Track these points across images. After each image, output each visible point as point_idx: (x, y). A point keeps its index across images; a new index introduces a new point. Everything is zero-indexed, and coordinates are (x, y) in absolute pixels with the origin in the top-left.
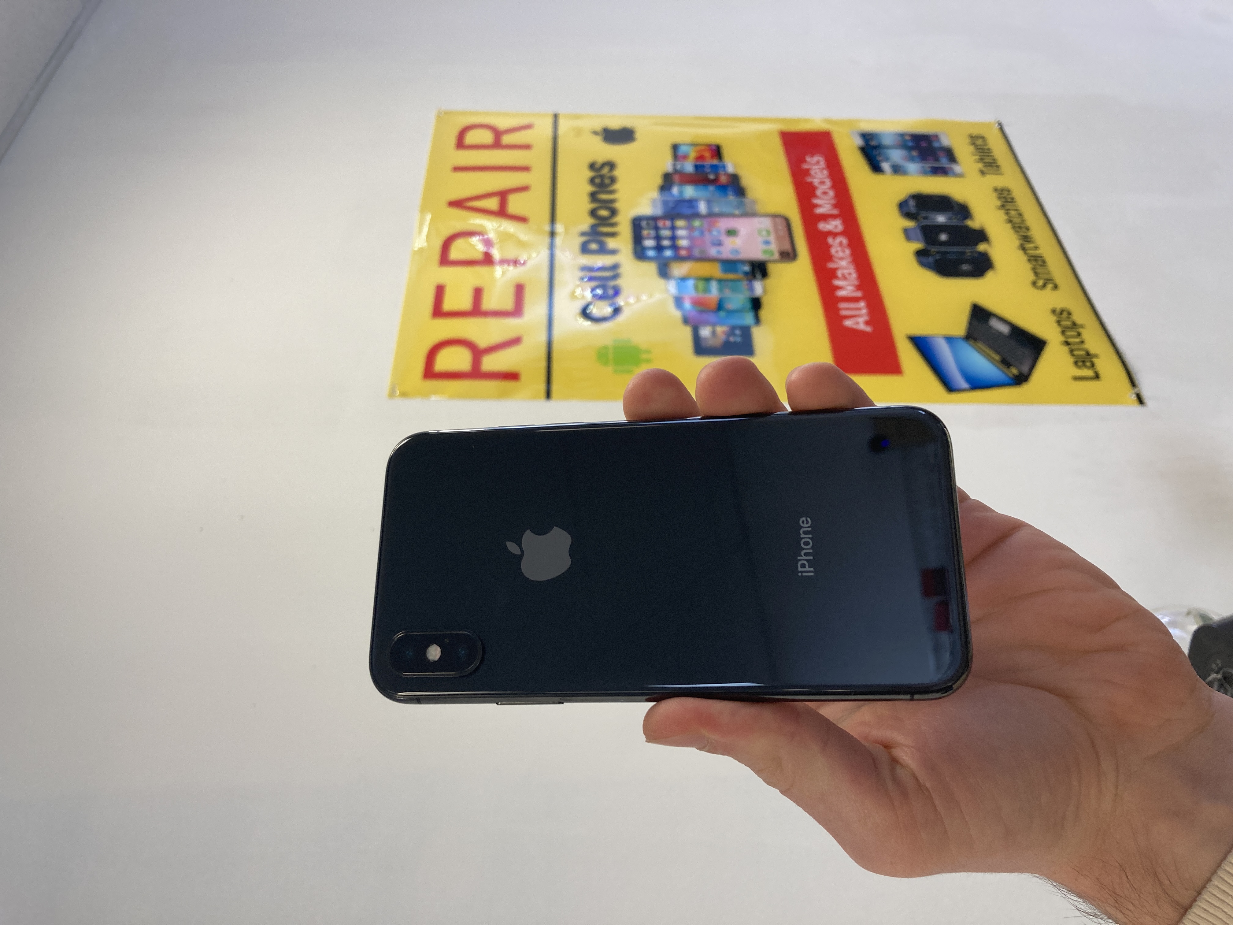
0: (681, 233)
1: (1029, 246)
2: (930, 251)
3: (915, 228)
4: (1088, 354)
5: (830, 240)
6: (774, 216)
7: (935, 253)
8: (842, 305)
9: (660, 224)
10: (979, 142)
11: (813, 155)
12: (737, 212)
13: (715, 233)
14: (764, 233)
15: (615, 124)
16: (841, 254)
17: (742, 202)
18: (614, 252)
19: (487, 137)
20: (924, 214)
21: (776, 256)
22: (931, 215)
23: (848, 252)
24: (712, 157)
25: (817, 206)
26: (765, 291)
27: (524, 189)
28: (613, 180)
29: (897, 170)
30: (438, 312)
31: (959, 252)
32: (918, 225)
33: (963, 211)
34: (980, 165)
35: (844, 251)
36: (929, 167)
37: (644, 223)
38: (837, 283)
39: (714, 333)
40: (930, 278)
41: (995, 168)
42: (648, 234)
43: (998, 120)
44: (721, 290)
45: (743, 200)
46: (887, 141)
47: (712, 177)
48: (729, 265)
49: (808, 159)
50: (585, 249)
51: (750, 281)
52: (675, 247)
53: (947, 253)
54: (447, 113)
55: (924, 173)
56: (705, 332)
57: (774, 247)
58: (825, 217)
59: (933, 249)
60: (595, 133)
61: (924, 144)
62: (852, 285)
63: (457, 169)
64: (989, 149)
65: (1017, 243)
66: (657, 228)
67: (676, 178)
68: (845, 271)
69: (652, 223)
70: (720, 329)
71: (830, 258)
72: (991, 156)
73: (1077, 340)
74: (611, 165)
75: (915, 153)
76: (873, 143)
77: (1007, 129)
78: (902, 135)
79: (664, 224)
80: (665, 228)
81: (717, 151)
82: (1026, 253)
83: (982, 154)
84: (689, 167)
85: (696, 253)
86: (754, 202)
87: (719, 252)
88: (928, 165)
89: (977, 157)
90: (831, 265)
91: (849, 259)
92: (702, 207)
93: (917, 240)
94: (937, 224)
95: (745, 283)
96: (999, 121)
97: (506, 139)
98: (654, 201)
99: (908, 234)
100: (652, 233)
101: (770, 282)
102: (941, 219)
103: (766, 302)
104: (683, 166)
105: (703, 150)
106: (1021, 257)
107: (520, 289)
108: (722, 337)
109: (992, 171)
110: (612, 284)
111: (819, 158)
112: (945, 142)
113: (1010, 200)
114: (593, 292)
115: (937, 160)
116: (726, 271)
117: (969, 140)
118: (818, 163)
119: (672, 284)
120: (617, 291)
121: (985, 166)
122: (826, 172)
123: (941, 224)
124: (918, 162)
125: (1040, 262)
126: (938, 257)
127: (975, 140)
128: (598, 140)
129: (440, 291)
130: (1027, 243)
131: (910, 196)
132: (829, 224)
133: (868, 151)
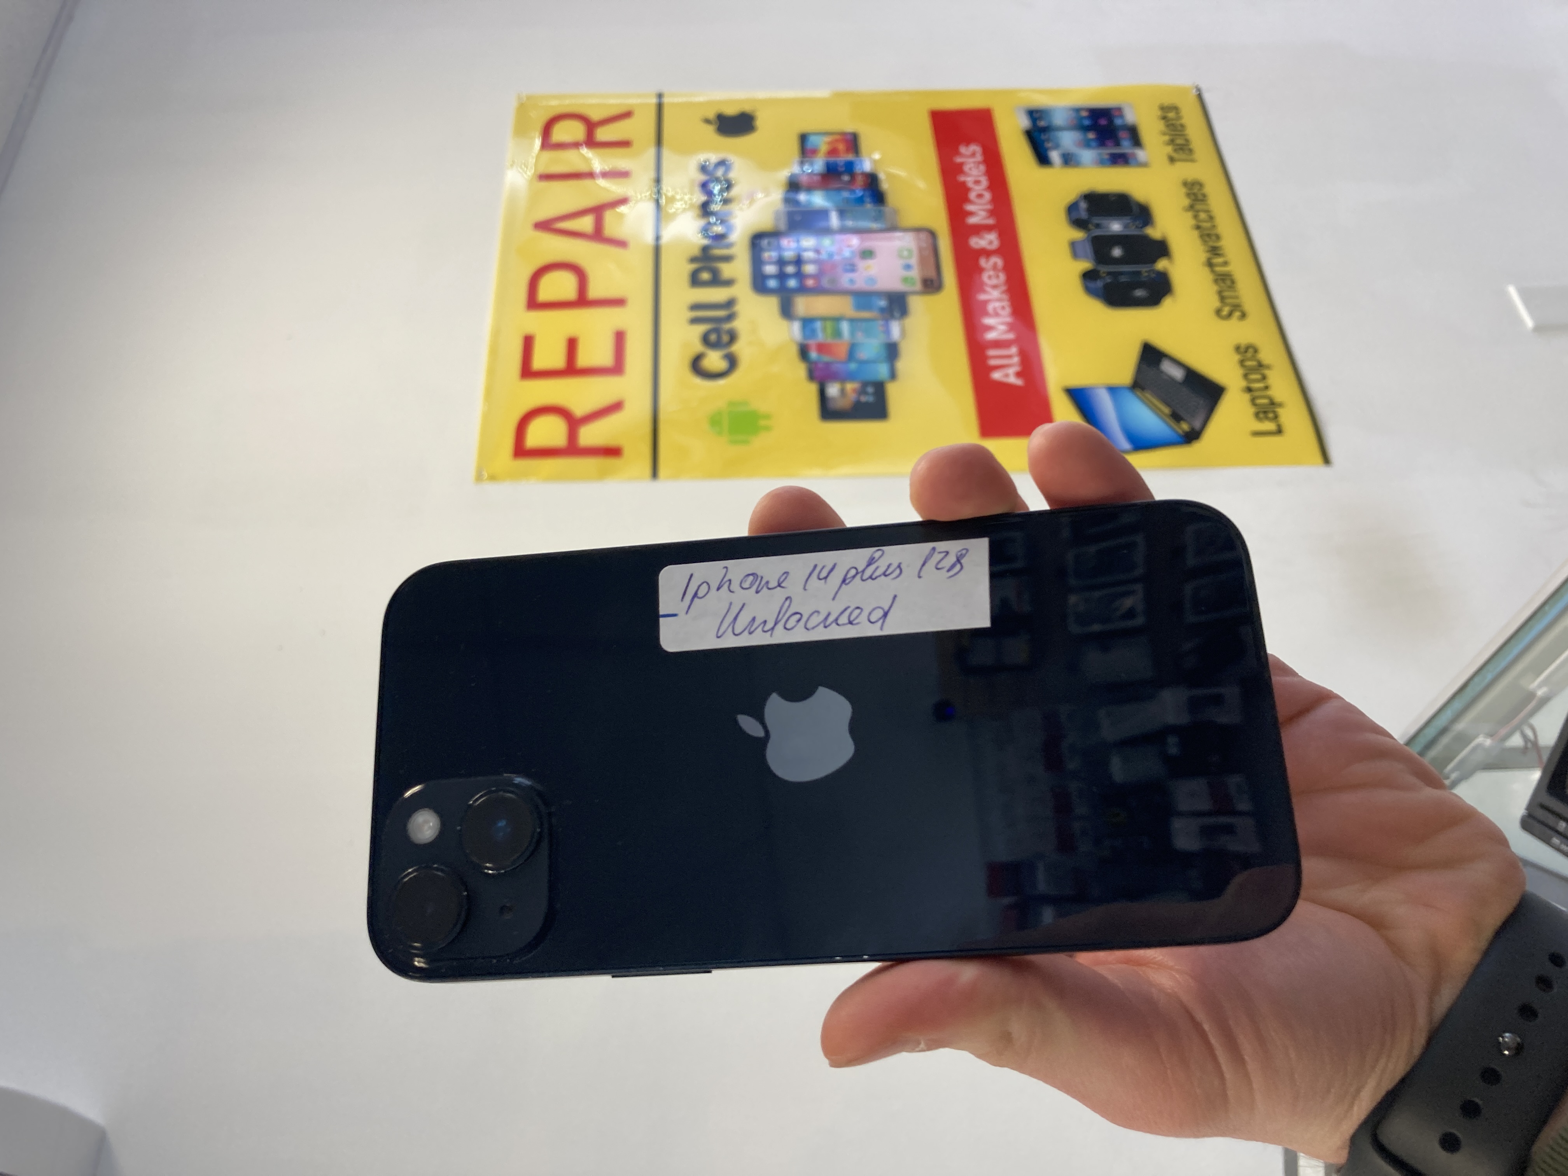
0: (808, 256)
1: (1219, 260)
2: (1099, 272)
3: (1084, 241)
4: (1272, 403)
5: (983, 262)
6: (918, 230)
7: (1104, 275)
8: (990, 352)
9: (785, 244)
10: (1171, 115)
11: (968, 143)
12: (874, 225)
13: (848, 256)
14: (905, 253)
15: (731, 110)
16: (993, 281)
17: (880, 211)
18: (729, 283)
20: (1096, 220)
21: (918, 286)
22: (1104, 221)
23: (1002, 277)
24: (848, 150)
25: (971, 214)
26: (903, 333)
27: (622, 201)
28: (730, 184)
29: (1068, 160)
30: (527, 372)
31: (1133, 273)
32: (1088, 236)
33: (1144, 214)
34: (1169, 149)
35: (998, 277)
36: (1108, 154)
37: (764, 241)
38: (986, 321)
39: (843, 391)
40: (1096, 308)
41: (1186, 152)
42: (770, 257)
43: (1196, 85)
44: (852, 333)
45: (882, 208)
46: (1059, 120)
47: (846, 178)
48: (863, 298)
49: (962, 149)
50: (695, 281)
51: (887, 321)
52: (800, 275)
53: (1119, 274)
54: (528, 99)
55: (1102, 163)
56: (833, 390)
57: (915, 274)
58: (978, 230)
59: (1103, 269)
60: (707, 121)
61: (1103, 122)
62: (1005, 324)
63: (545, 177)
64: (1182, 126)
65: (1203, 256)
66: (780, 251)
67: (804, 180)
68: (998, 304)
69: (775, 242)
70: (850, 386)
71: (980, 287)
72: (1183, 135)
73: (1260, 385)
74: (726, 166)
75: (1091, 135)
76: (1042, 124)
77: (1207, 97)
78: (1077, 110)
79: (789, 244)
80: (789, 251)
82: (1213, 271)
83: (1173, 133)
84: (818, 165)
85: (825, 283)
86: (896, 212)
87: (852, 281)
88: (1106, 152)
89: (1167, 138)
90: (981, 297)
91: (1004, 288)
92: (834, 220)
93: (1086, 257)
94: (1112, 234)
95: (881, 322)
96: (1198, 86)
97: (602, 134)
98: (777, 214)
99: (1075, 249)
100: (774, 255)
101: (909, 321)
102: (1116, 227)
103: (904, 348)
104: (812, 164)
105: (837, 141)
106: (1206, 276)
107: (620, 338)
108: (852, 397)
109: (1183, 156)
110: (727, 326)
111: (975, 148)
112: (1130, 117)
113: (1200, 197)
114: (705, 340)
115: (1117, 144)
116: (859, 307)
117: (1159, 113)
118: (973, 155)
119: (796, 326)
120: (733, 337)
121: (1175, 150)
122: (982, 168)
123: (1115, 234)
124: (1093, 148)
125: (1228, 283)
126: (1109, 280)
127: (1167, 112)
128: (710, 130)
129: (528, 343)
130: (1215, 256)
131: (1081, 196)
132: (983, 238)
133: (1036, 134)
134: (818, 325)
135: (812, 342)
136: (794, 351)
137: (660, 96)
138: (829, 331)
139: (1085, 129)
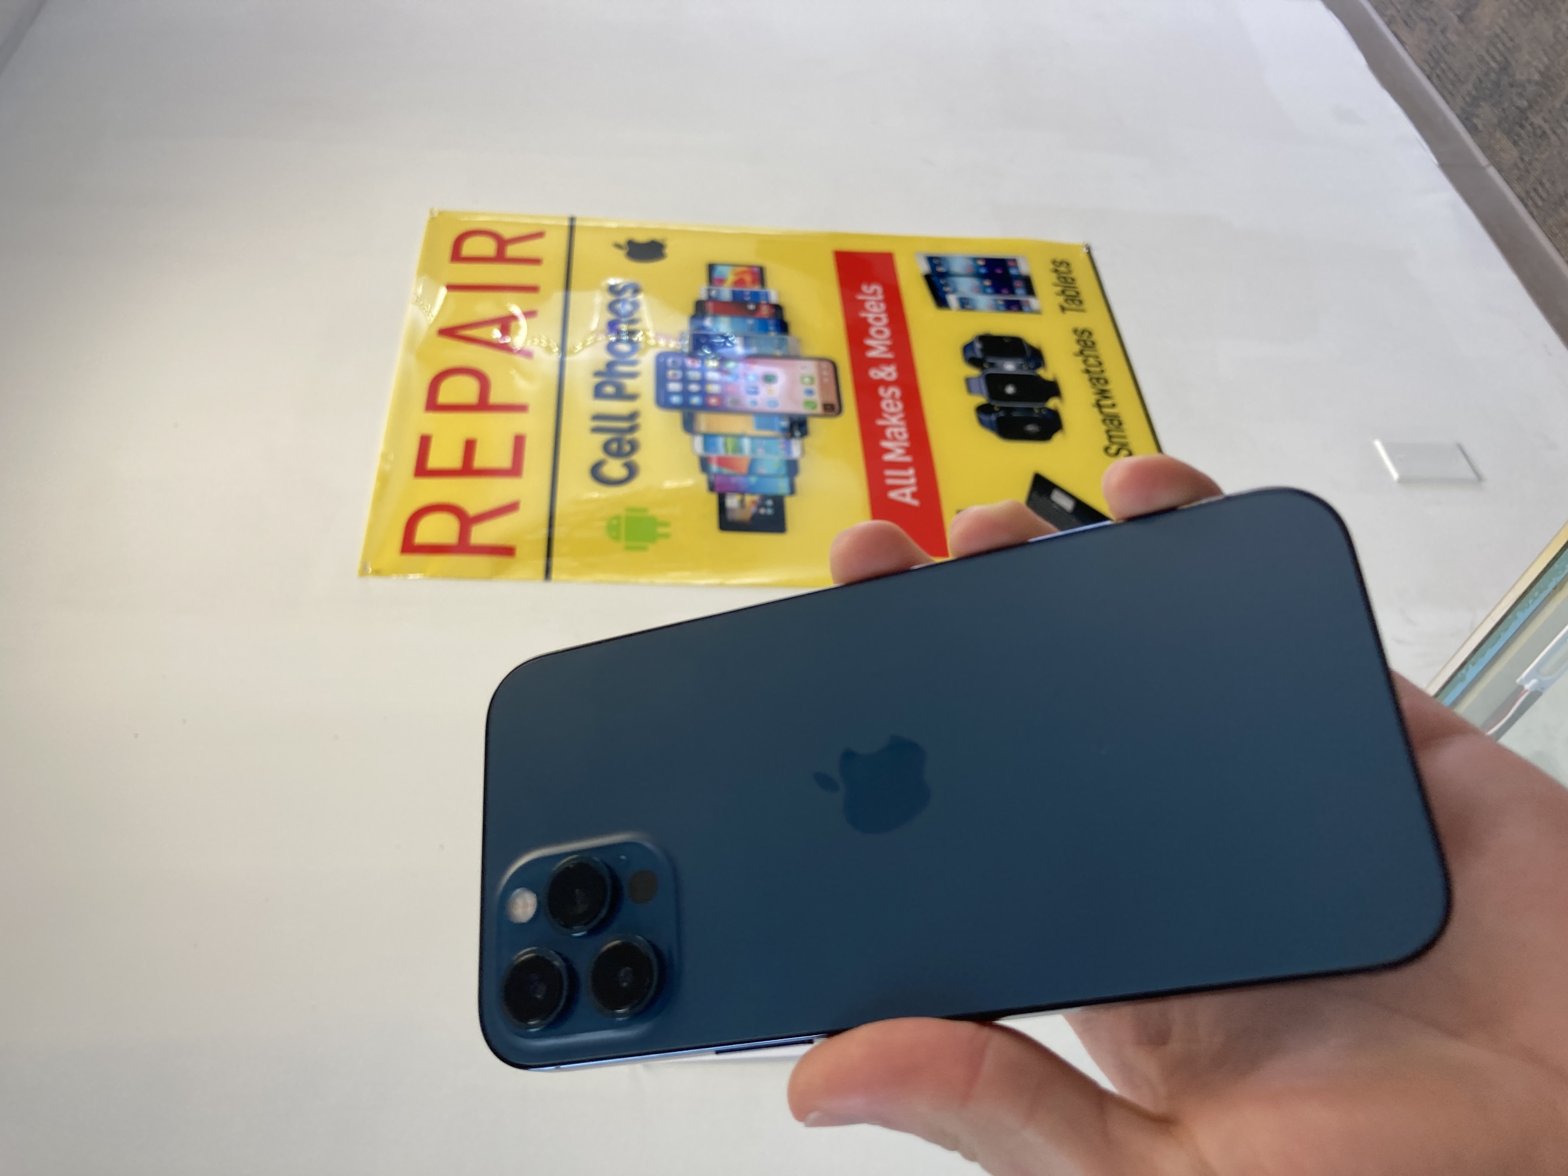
0: (711, 375)
1: (1105, 402)
2: (993, 406)
3: (979, 377)
5: (881, 391)
6: (820, 360)
7: (998, 410)
8: (888, 472)
9: (687, 362)
10: (1063, 269)
11: (870, 281)
12: (778, 353)
13: (750, 379)
14: (807, 380)
15: (642, 237)
16: (892, 409)
17: (783, 339)
18: (632, 397)
19: (487, 247)
20: (990, 360)
21: (819, 410)
22: (998, 362)
23: (900, 406)
24: (754, 282)
25: (870, 348)
26: (803, 451)
27: (531, 314)
28: (636, 307)
29: (965, 304)
30: (422, 470)
31: (1025, 409)
32: (983, 374)
33: (1036, 357)
34: (1061, 299)
35: (896, 405)
36: (1003, 300)
37: (670, 361)
38: (885, 444)
39: (742, 503)
40: (990, 440)
41: (1077, 303)
42: (675, 375)
43: (1085, 244)
44: (753, 450)
45: (785, 337)
46: (957, 267)
47: (751, 307)
48: (764, 418)
49: (864, 288)
50: (598, 393)
51: (787, 439)
52: (703, 394)
53: (1012, 409)
54: (441, 214)
55: (997, 308)
56: (732, 502)
57: (817, 398)
58: (878, 362)
59: (997, 405)
60: (618, 246)
61: (999, 271)
62: (902, 448)
63: (453, 287)
64: (1073, 280)
65: (1093, 398)
66: (684, 369)
67: (710, 305)
68: (895, 430)
69: (677, 361)
70: (749, 499)
71: (879, 413)
72: (1074, 287)
74: (635, 289)
75: (987, 283)
76: (940, 269)
77: (1096, 254)
78: (975, 259)
79: (692, 362)
80: (694, 369)
82: (1101, 412)
83: (1064, 285)
84: (726, 293)
85: (728, 402)
86: (799, 341)
87: (754, 403)
88: (1001, 298)
89: (1059, 289)
90: (880, 422)
91: (901, 415)
92: (738, 348)
93: (981, 393)
94: (1005, 373)
95: (782, 440)
96: (1087, 245)
97: (512, 251)
98: (682, 335)
99: (970, 385)
100: (679, 374)
101: (808, 440)
102: (1009, 367)
103: (803, 466)
104: (718, 292)
105: (744, 272)
106: (1096, 416)
107: (519, 442)
108: (751, 510)
109: (1074, 306)
110: (629, 437)
111: (877, 288)
112: (1024, 268)
113: (1089, 344)
114: (606, 447)
115: (1012, 291)
116: (760, 426)
117: (1052, 266)
118: (875, 293)
119: (698, 441)
120: (634, 446)
121: (1066, 300)
122: (883, 306)
123: (1007, 373)
124: (989, 294)
125: (1116, 423)
126: (1002, 414)
127: (1059, 266)
128: (621, 255)
129: (425, 442)
130: (1103, 398)
131: (977, 338)
132: (882, 370)
133: (934, 279)
134: (720, 441)
135: (713, 456)
136: (695, 464)
137: (572, 220)
138: (730, 447)
139: (982, 277)
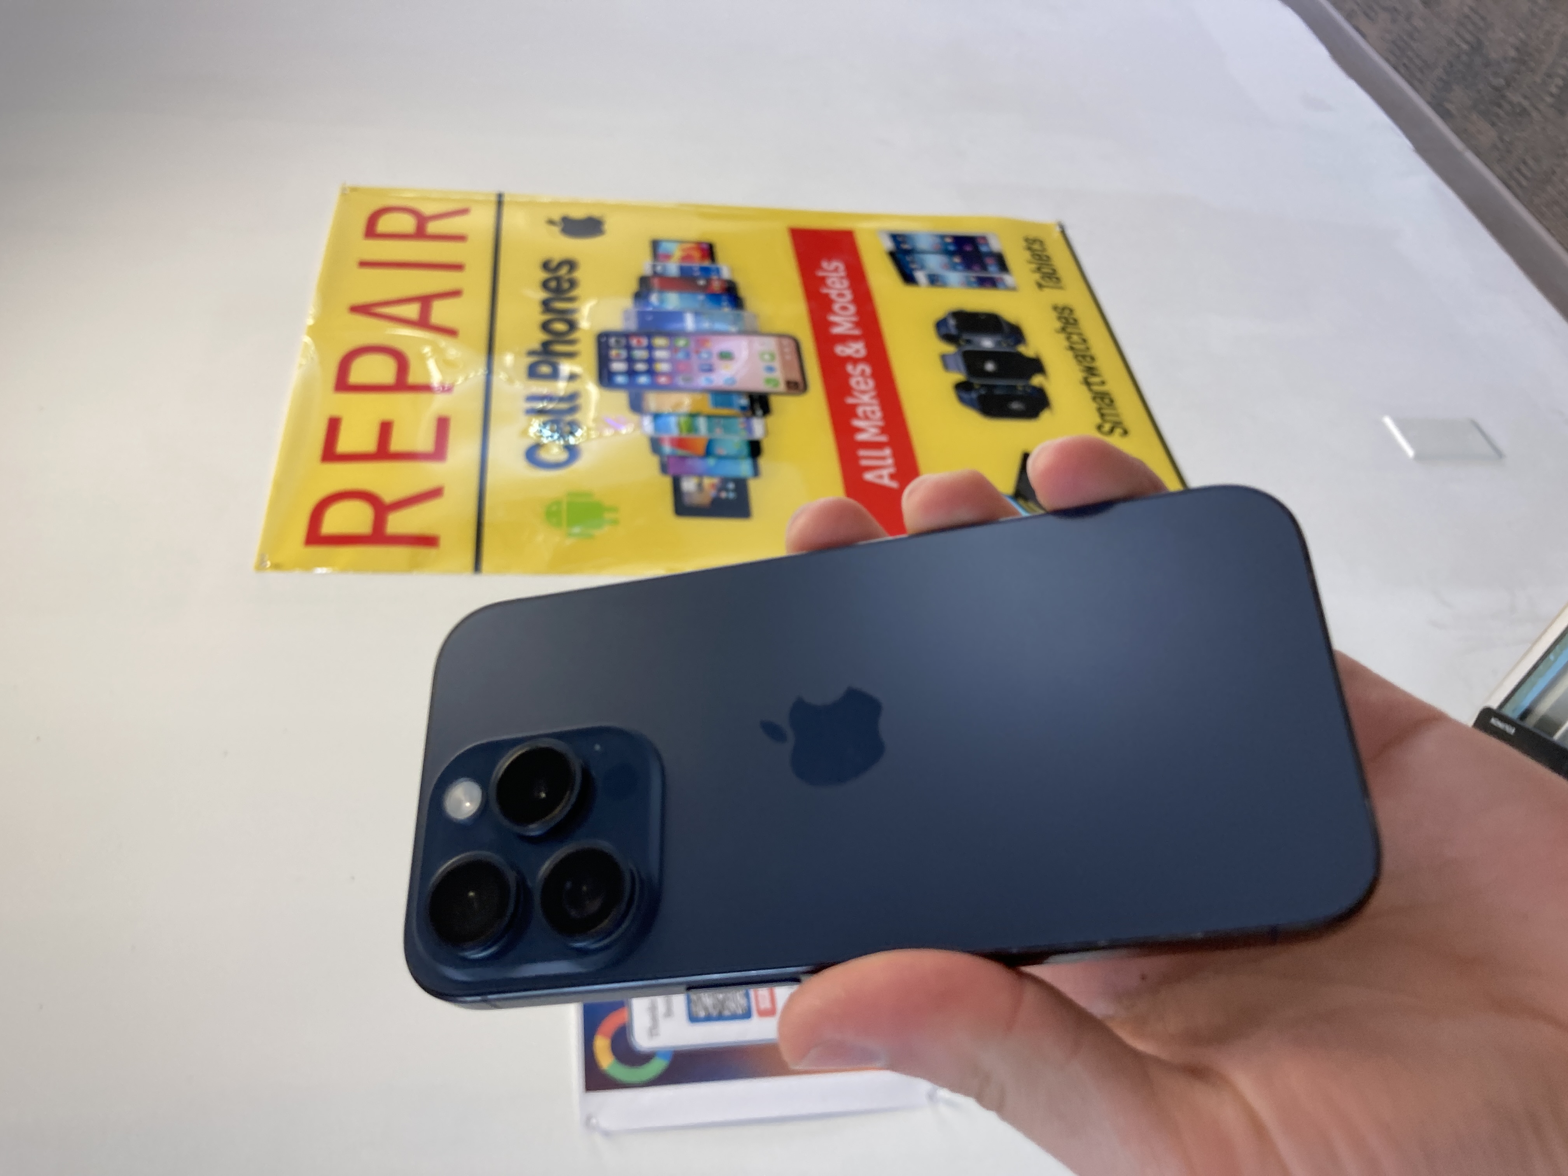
0: (659, 354)
1: (1094, 380)
2: (972, 384)
3: (955, 354)
5: (850, 368)
6: (780, 336)
7: (979, 387)
8: (862, 453)
9: (634, 342)
10: (1036, 246)
11: (830, 259)
12: (733, 329)
13: (704, 355)
14: (767, 357)
15: (578, 213)
16: (863, 387)
17: (738, 315)
18: (571, 377)
19: (407, 224)
20: (966, 336)
21: (782, 387)
22: (975, 338)
23: (871, 383)
24: (703, 258)
25: (834, 324)
26: (767, 432)
27: (455, 293)
28: (573, 284)
29: (934, 280)
30: (330, 454)
31: (1008, 386)
32: (959, 350)
33: (1016, 334)
34: (1037, 276)
35: (866, 383)
36: (975, 277)
37: (612, 341)
38: (857, 423)
39: (700, 486)
40: (972, 418)
41: (1054, 280)
42: (618, 355)
43: (1059, 220)
44: (710, 429)
45: (740, 312)
46: (923, 244)
47: (702, 282)
48: (722, 396)
49: (825, 264)
50: (533, 373)
51: (748, 418)
52: (651, 372)
53: (995, 386)
54: (354, 189)
55: (968, 284)
56: (689, 485)
57: (779, 376)
58: (844, 339)
59: (977, 382)
60: (551, 222)
61: (968, 248)
62: (876, 427)
63: (364, 264)
64: (1048, 258)
65: (1080, 375)
66: (629, 348)
67: (656, 282)
68: (868, 409)
69: (623, 341)
70: (707, 482)
71: (848, 391)
72: (1049, 264)
74: (572, 265)
75: (957, 260)
76: (906, 246)
77: (1070, 232)
78: (942, 237)
79: (639, 342)
80: (640, 348)
81: (709, 251)
82: (1090, 390)
83: (1040, 262)
84: (672, 268)
85: (679, 381)
86: (755, 316)
87: (710, 380)
88: (972, 275)
89: (1034, 266)
90: (850, 401)
91: (873, 394)
92: (689, 323)
93: (958, 370)
94: (984, 350)
95: (740, 422)
96: (1060, 223)
97: (433, 227)
98: (626, 313)
99: (946, 362)
100: (624, 354)
101: (771, 419)
102: (987, 343)
103: (766, 446)
104: (664, 268)
105: (691, 248)
106: (1084, 395)
107: (442, 425)
108: (710, 493)
109: (1051, 284)
110: (568, 418)
111: (838, 264)
112: (996, 245)
113: (1071, 321)
115: (984, 268)
116: (717, 404)
117: (1024, 244)
118: (836, 270)
119: (647, 421)
120: (575, 427)
121: (1043, 278)
122: (846, 283)
123: (987, 350)
124: (960, 271)
125: (1107, 401)
126: (983, 392)
127: (1032, 244)
128: (555, 231)
129: (334, 425)
130: (1092, 376)
131: (949, 314)
132: (850, 347)
133: (899, 256)
134: (671, 419)
135: (665, 436)
136: (645, 445)
137: (501, 195)
138: (683, 428)
139: (950, 254)
